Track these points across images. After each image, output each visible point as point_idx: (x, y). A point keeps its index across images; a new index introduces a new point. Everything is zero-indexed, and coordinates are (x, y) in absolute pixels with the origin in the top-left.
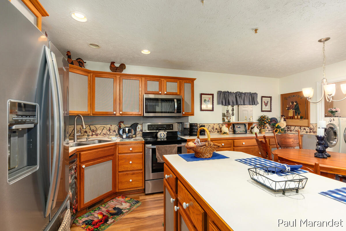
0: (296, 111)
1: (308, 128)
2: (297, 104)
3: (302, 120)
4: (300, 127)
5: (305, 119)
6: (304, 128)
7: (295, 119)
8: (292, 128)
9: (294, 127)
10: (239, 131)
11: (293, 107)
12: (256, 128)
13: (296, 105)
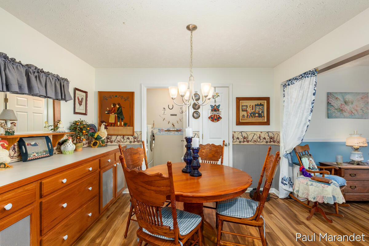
0: (119, 116)
1: (132, 138)
2: (120, 107)
3: (126, 127)
4: (124, 136)
5: (129, 126)
6: (127, 137)
7: (118, 126)
8: (114, 138)
9: (116, 136)
10: (35, 154)
11: (115, 110)
12: (71, 142)
13: (119, 109)
